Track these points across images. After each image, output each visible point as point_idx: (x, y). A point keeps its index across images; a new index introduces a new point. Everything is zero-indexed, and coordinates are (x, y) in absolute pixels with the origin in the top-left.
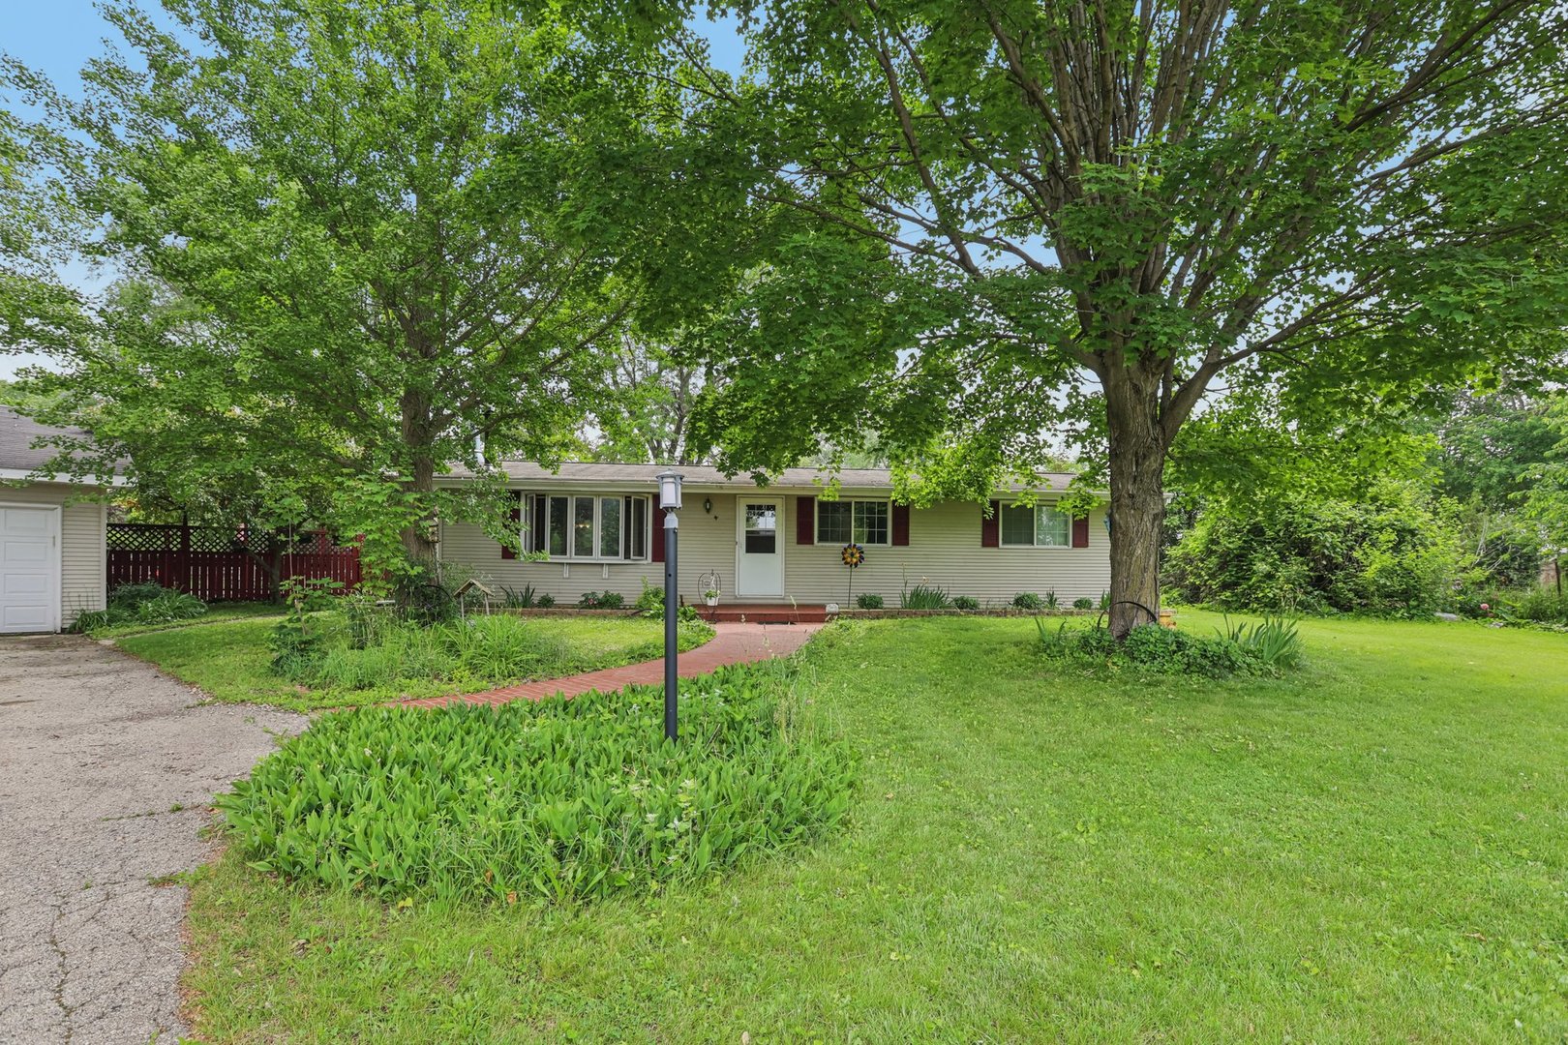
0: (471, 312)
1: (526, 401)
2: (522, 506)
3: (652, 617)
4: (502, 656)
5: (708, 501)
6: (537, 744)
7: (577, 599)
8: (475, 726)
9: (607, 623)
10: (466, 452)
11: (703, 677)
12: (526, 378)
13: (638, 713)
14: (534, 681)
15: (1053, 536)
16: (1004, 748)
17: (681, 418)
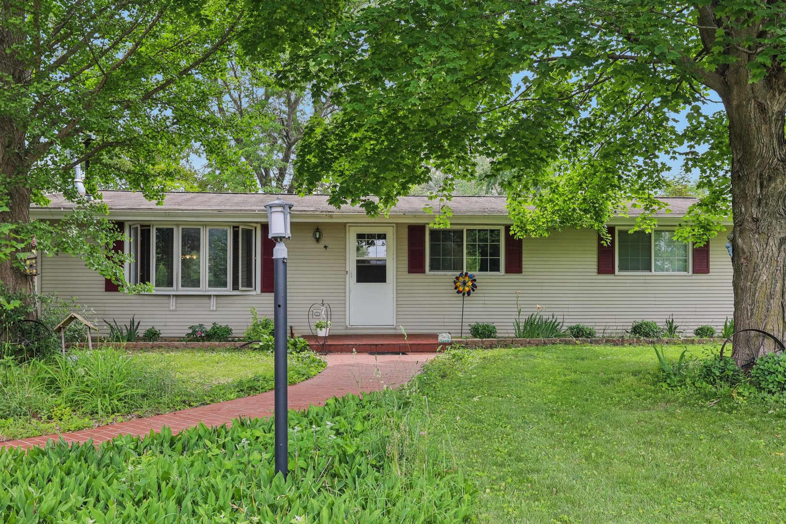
0: (67, 35)
1: (128, 130)
2: (126, 238)
3: (262, 349)
4: (105, 392)
5: (318, 230)
6: (142, 483)
7: (184, 332)
8: (76, 466)
9: (215, 356)
10: (65, 182)
11: (314, 409)
12: (128, 105)
13: (247, 448)
14: (140, 417)
15: (671, 262)
16: (624, 482)
17: (289, 146)
